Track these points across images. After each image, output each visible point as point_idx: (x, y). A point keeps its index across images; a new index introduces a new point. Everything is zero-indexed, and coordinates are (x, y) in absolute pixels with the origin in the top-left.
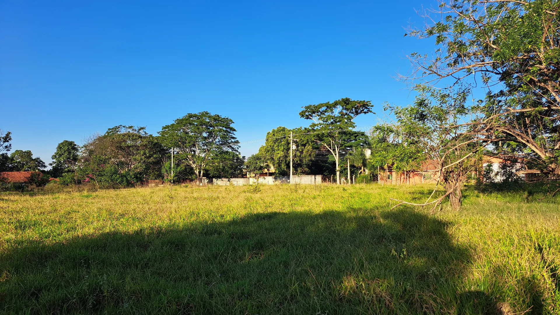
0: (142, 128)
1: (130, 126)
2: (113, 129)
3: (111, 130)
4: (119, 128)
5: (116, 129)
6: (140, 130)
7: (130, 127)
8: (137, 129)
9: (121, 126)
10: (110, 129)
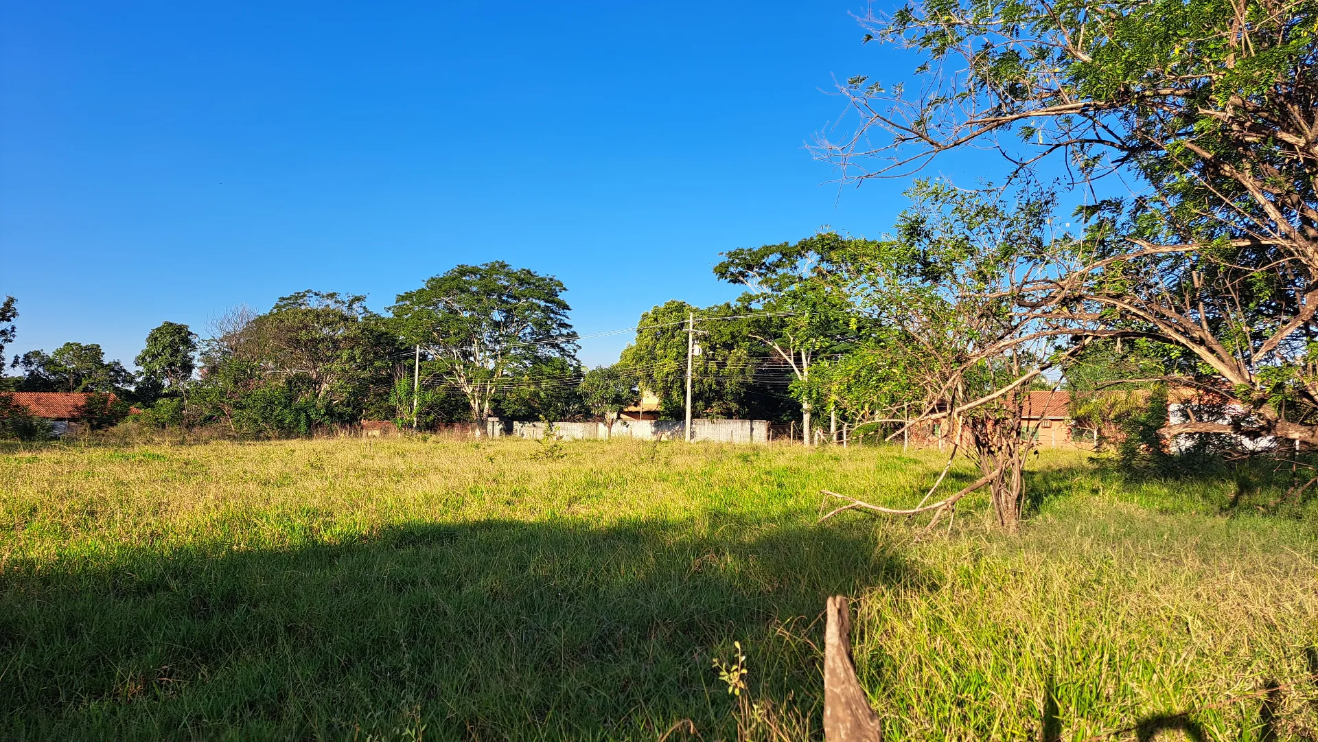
0: (358, 299)
1: (331, 292)
2: (289, 299)
3: (285, 302)
4: (304, 296)
5: (298, 298)
6: (352, 302)
7: (332, 296)
8: (346, 300)
9: (308, 292)
10: (284, 299)
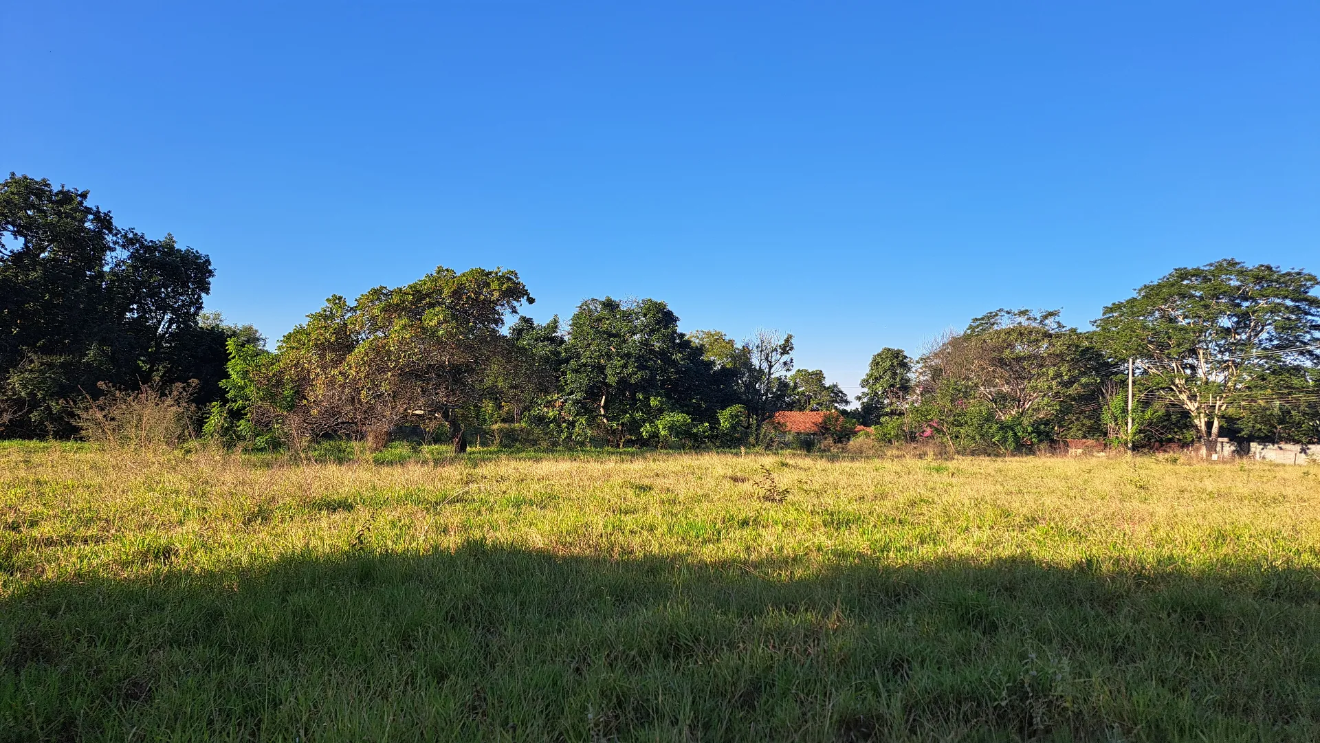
0: (1051, 314)
1: (1023, 309)
2: (982, 319)
3: (978, 323)
4: (997, 315)
5: (990, 318)
6: (1046, 317)
7: (1023, 313)
8: (1038, 316)
9: (999, 311)
10: (977, 319)
